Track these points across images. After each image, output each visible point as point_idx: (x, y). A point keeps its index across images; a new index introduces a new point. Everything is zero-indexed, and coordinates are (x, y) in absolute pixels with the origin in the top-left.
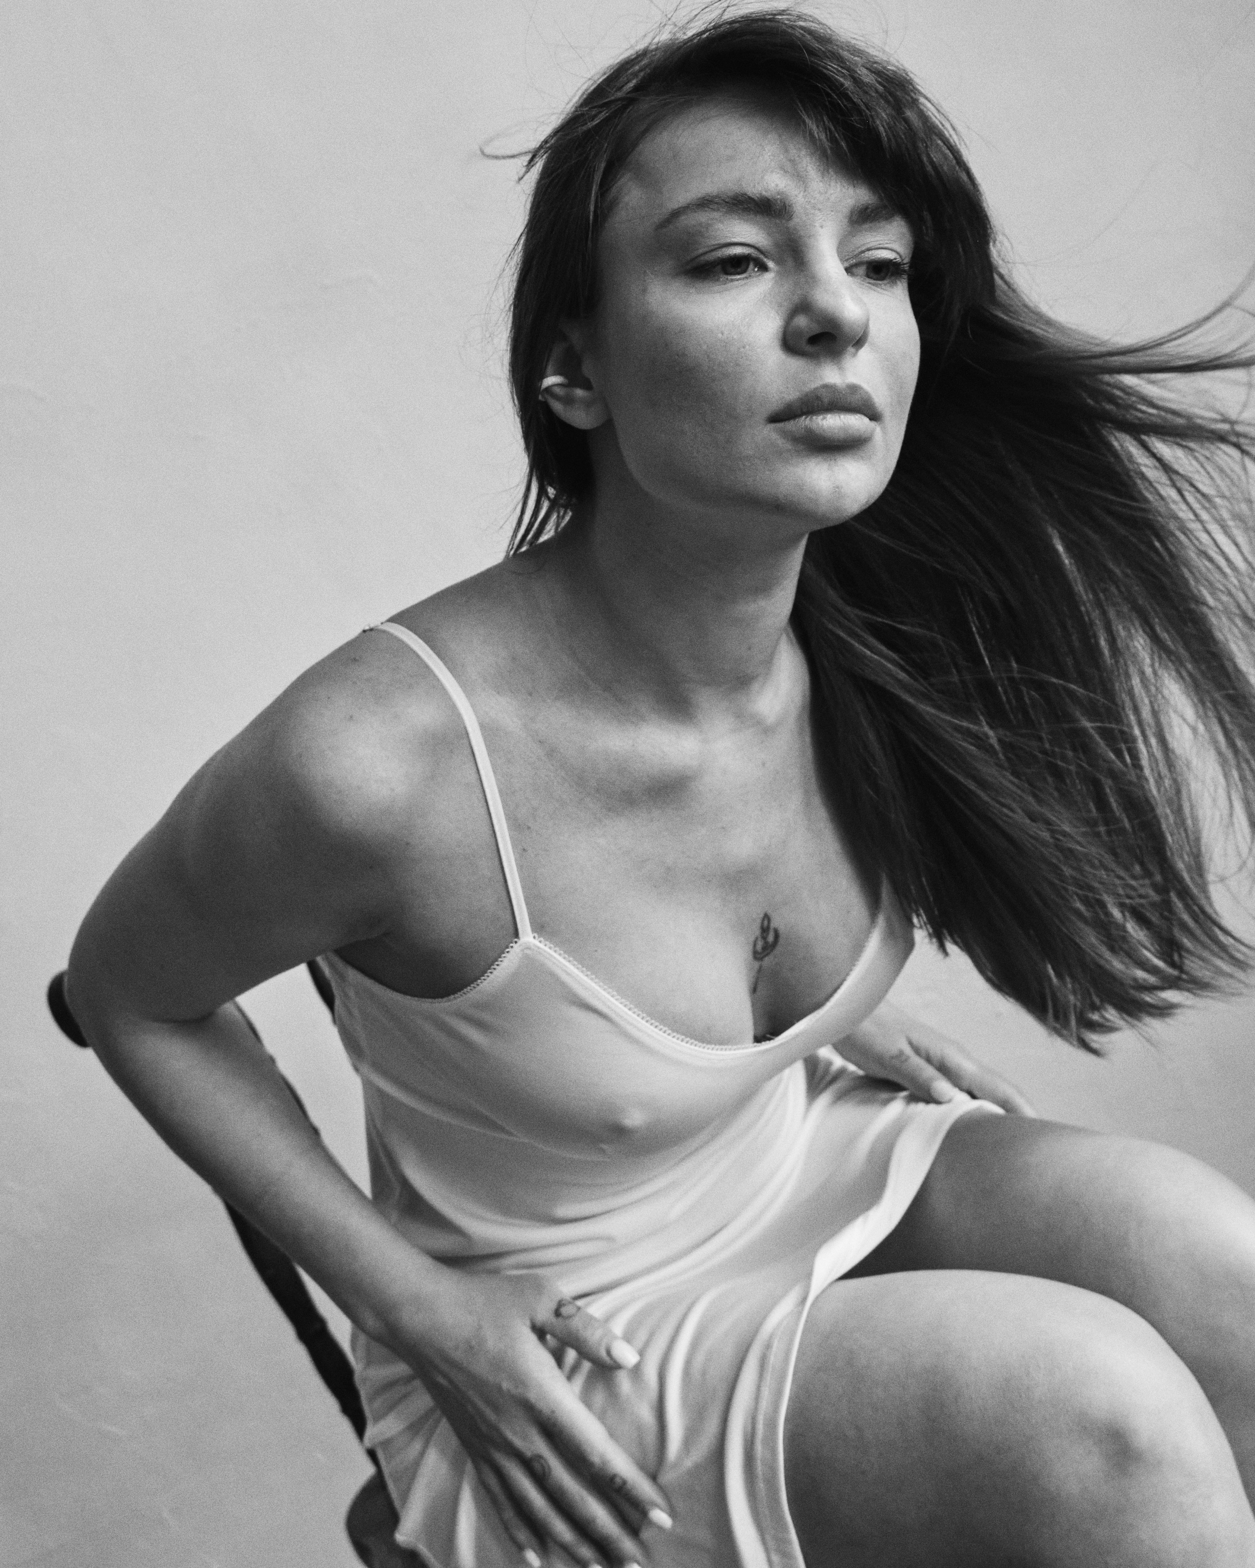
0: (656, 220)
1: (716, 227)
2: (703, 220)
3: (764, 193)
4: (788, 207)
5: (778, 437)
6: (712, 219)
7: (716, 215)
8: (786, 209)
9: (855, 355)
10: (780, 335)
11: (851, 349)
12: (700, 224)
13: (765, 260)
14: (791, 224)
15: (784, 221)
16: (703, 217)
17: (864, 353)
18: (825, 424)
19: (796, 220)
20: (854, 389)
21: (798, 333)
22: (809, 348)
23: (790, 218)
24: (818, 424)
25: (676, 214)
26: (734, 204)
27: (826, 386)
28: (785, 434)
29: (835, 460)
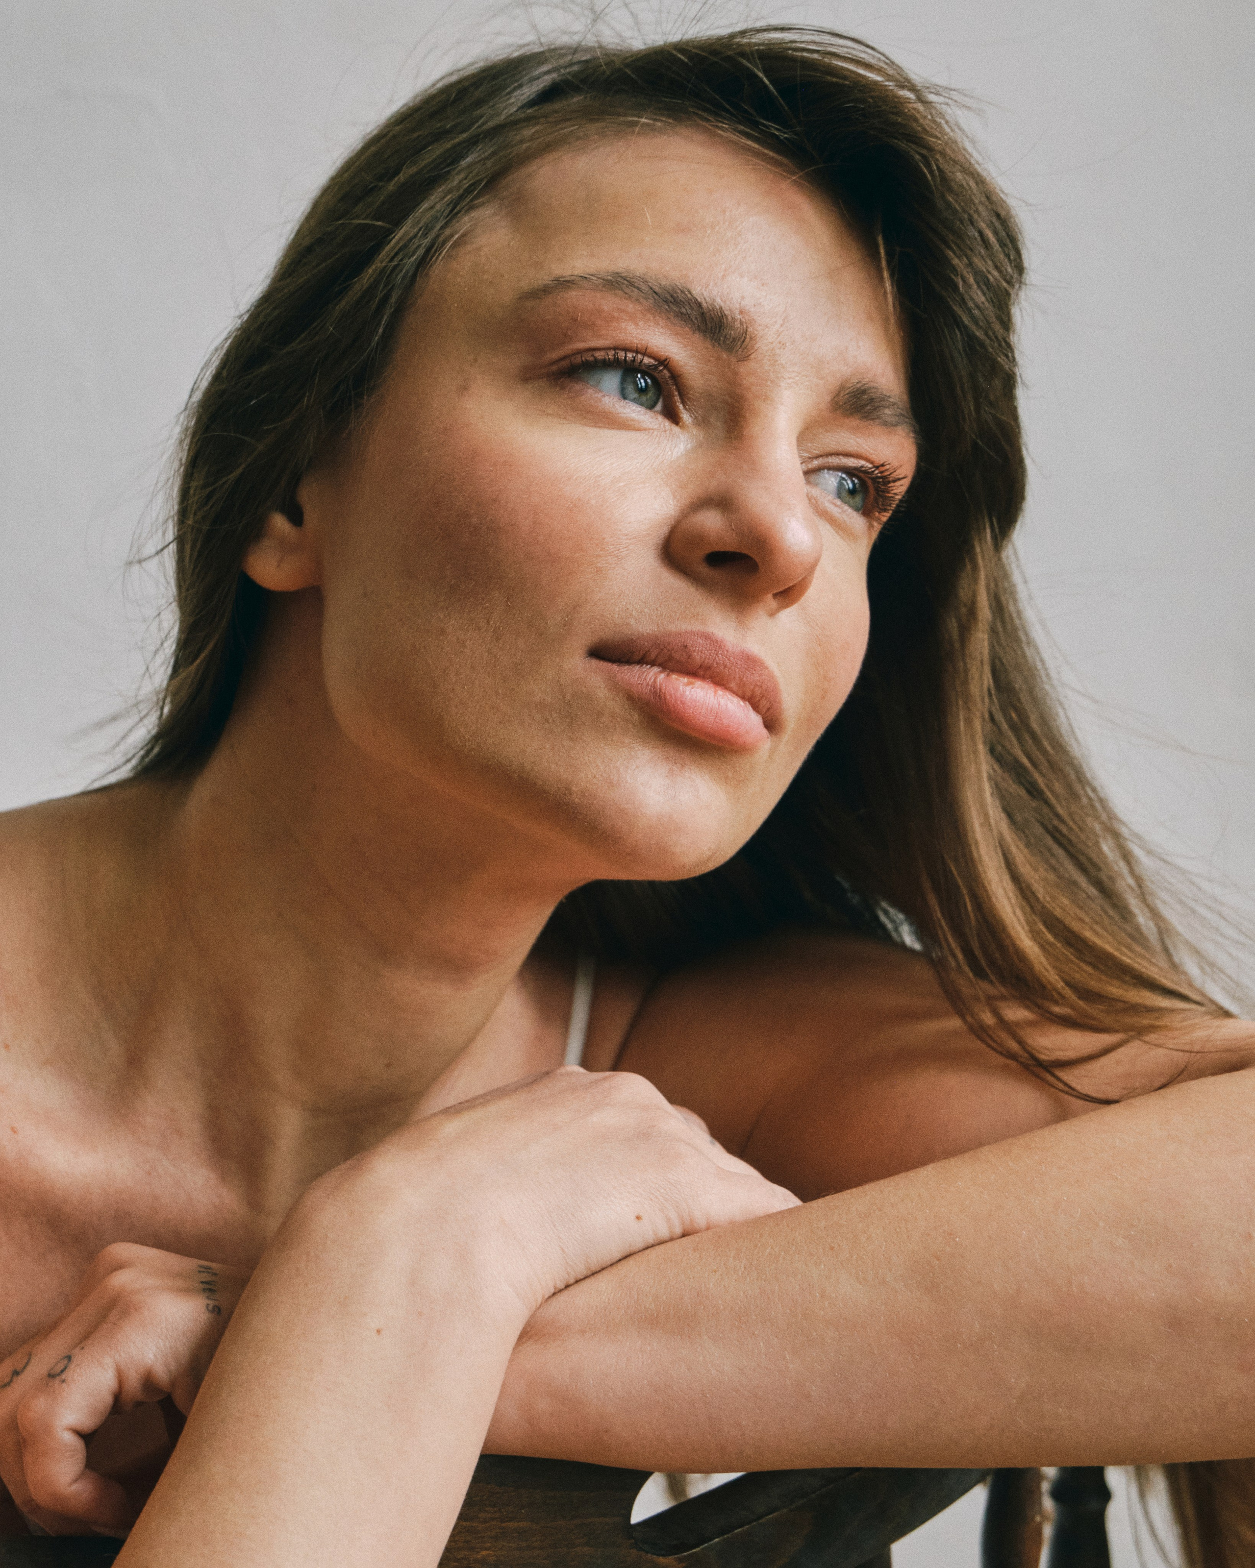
0: (526, 284)
1: (623, 325)
2: (605, 308)
3: (719, 301)
4: (748, 340)
5: (603, 685)
6: (623, 311)
7: (631, 307)
8: (743, 341)
9: (772, 614)
10: (665, 530)
11: (770, 601)
12: (599, 311)
13: (681, 406)
14: (743, 369)
15: (733, 359)
16: (608, 303)
17: (789, 616)
18: (688, 693)
19: (752, 364)
20: (751, 662)
21: (697, 539)
22: (704, 570)
23: (746, 358)
24: (677, 690)
25: (564, 284)
26: (666, 301)
27: (707, 637)
28: (614, 685)
29: (683, 766)
